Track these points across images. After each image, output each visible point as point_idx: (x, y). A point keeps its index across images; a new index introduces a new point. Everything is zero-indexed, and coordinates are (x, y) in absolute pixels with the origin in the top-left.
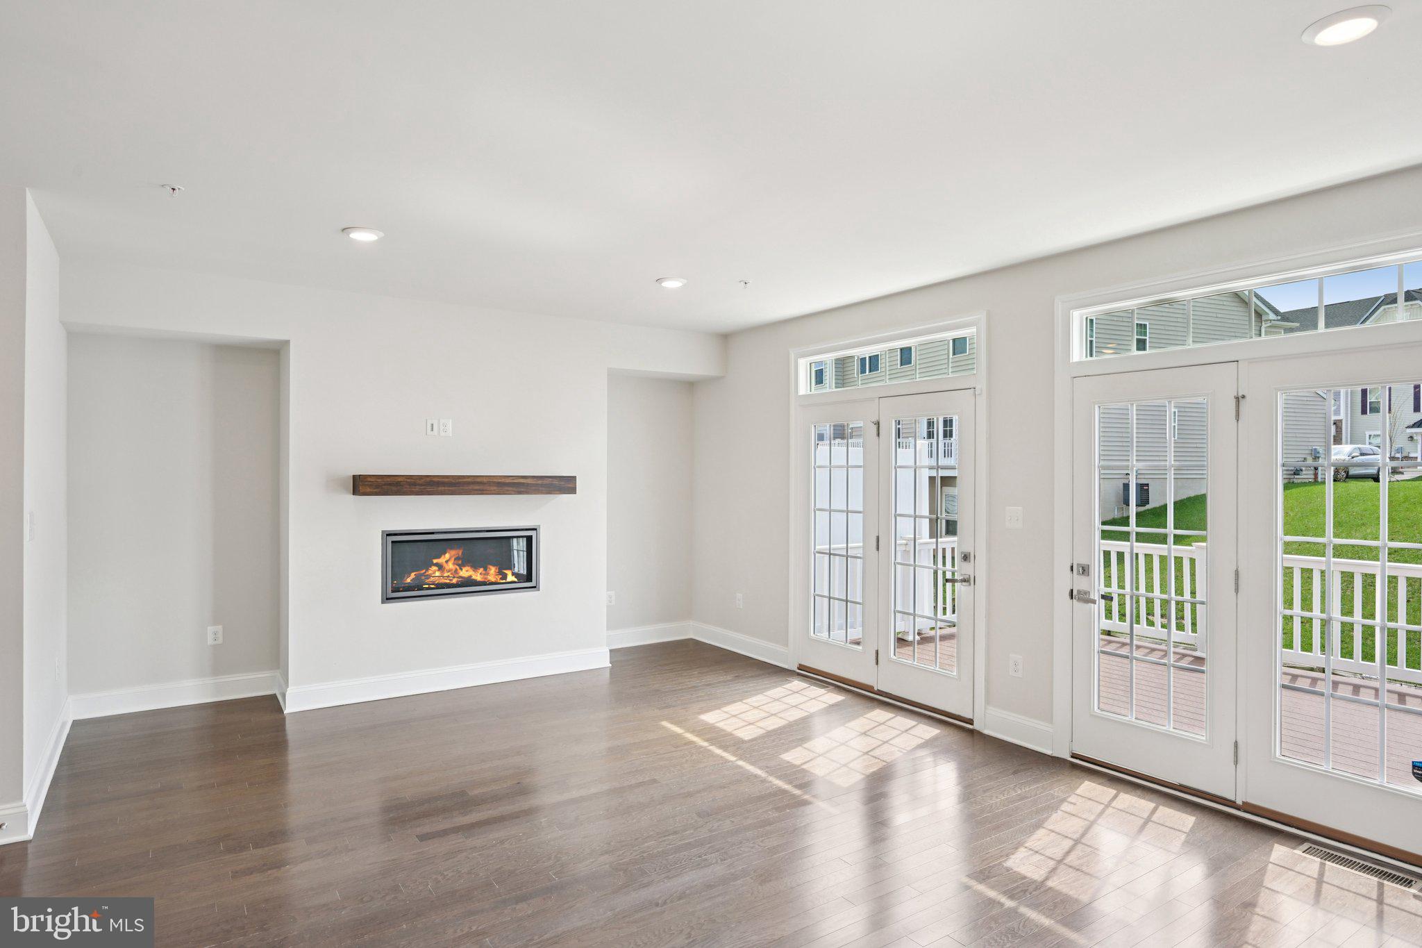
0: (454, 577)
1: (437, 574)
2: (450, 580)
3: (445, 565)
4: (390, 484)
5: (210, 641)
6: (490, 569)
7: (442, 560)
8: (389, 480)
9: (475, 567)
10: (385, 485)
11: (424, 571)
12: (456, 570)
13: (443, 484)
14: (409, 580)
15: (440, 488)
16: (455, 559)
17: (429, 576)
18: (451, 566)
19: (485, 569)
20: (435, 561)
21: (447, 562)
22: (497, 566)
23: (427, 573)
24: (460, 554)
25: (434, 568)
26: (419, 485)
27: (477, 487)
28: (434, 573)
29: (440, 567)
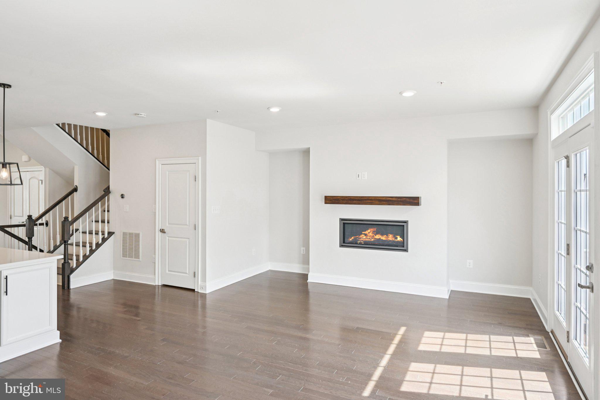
0: (372, 239)
1: (364, 237)
2: (370, 239)
3: (368, 234)
4: (335, 200)
5: (302, 253)
6: (390, 236)
7: (367, 232)
8: (335, 198)
9: (382, 235)
10: (333, 200)
11: (358, 236)
12: (373, 236)
13: (355, 200)
14: (351, 240)
15: (354, 202)
16: (373, 232)
17: (361, 238)
18: (371, 234)
19: (387, 235)
20: (363, 233)
21: (369, 233)
22: (393, 234)
23: (359, 237)
24: (375, 230)
25: (363, 235)
26: (346, 200)
27: (369, 201)
28: (363, 237)
29: (366, 235)
